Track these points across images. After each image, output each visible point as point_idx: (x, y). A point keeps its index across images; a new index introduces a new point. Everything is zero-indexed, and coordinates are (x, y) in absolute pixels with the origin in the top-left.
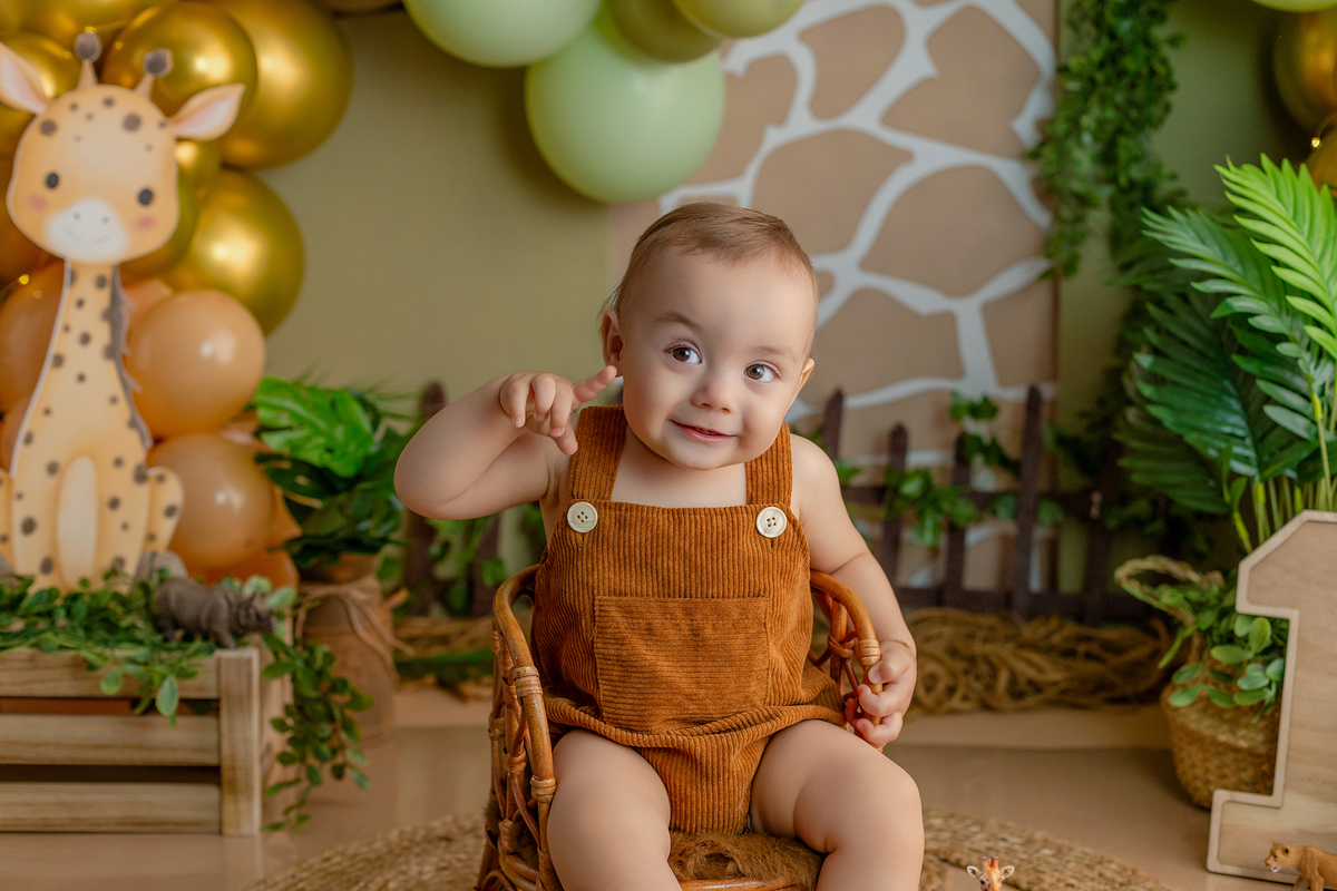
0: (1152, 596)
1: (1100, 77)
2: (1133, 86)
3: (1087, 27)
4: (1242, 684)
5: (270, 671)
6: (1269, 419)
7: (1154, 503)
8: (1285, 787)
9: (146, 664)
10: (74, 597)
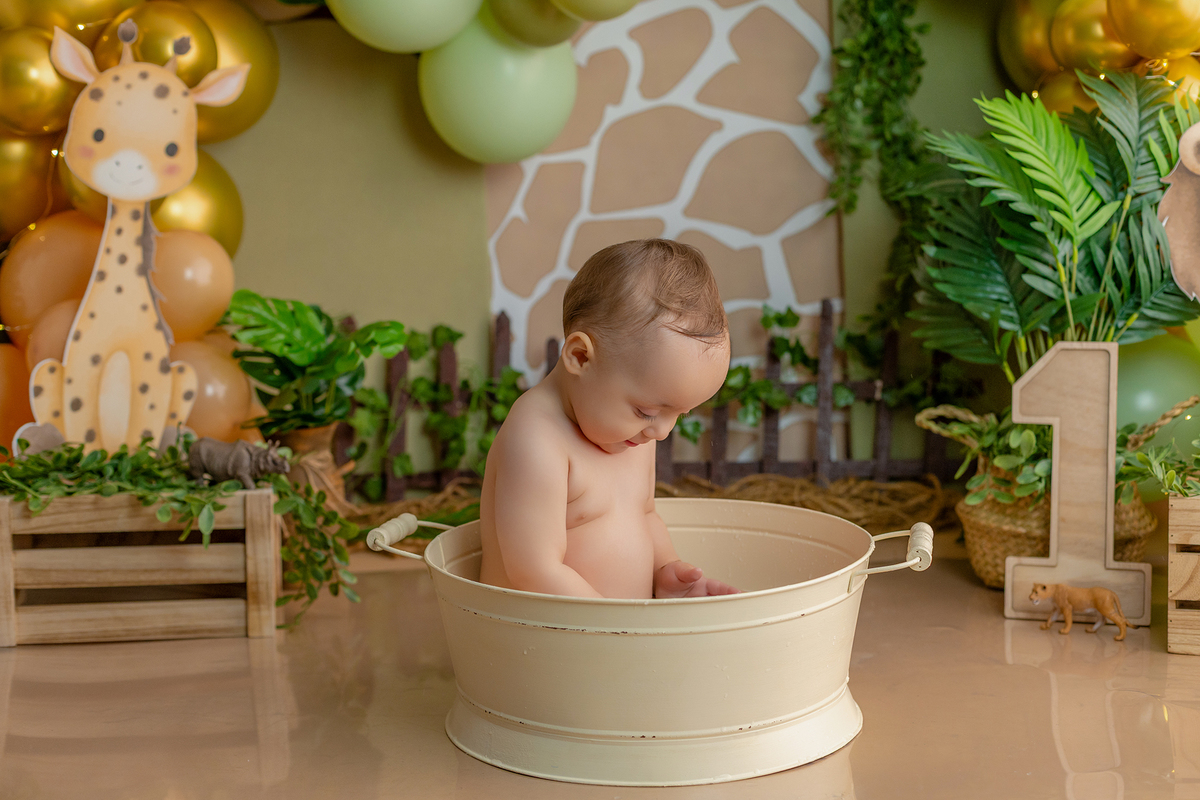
0: (944, 428)
1: (866, 56)
2: (891, 63)
3: (857, 18)
4: (1020, 480)
5: (277, 505)
6: (1027, 285)
7: (924, 384)
8: (1058, 550)
9: (184, 503)
10: (120, 457)
